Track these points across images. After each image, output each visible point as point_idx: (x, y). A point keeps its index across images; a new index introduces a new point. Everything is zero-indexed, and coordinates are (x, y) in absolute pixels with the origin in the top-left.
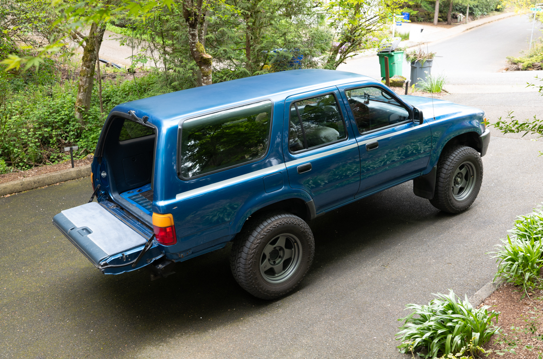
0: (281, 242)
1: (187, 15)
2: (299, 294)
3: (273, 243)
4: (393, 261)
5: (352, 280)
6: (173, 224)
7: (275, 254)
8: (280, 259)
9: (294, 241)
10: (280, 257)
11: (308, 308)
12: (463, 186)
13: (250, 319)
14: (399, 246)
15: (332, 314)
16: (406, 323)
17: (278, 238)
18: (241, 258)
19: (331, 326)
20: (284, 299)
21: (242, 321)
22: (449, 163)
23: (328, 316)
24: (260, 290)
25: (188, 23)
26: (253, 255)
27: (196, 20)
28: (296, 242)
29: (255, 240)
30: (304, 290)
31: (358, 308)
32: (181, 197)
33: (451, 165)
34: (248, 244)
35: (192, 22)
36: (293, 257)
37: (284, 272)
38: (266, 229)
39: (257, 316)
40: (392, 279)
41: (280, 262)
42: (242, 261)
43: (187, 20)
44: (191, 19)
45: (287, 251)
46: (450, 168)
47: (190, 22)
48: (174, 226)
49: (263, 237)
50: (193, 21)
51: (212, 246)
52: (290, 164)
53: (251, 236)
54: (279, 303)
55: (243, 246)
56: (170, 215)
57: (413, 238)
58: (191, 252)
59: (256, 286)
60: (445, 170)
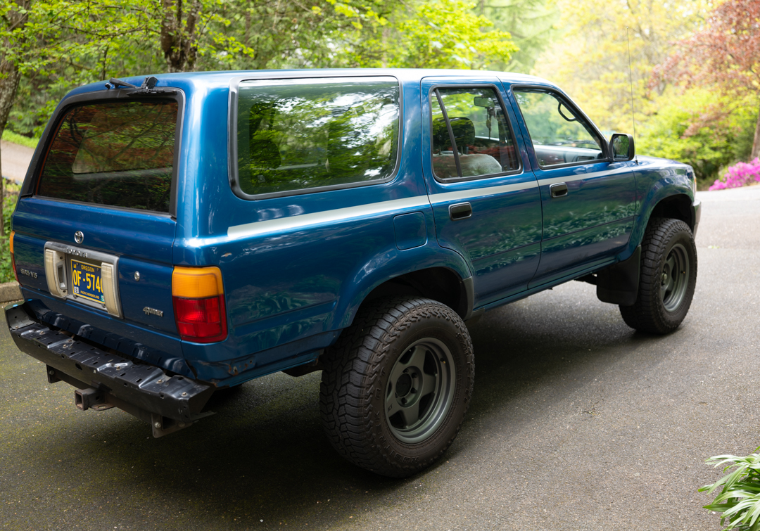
0: (417, 360)
1: (169, 43)
2: (452, 465)
3: (405, 360)
4: (599, 404)
5: (542, 437)
6: (221, 291)
7: (405, 385)
8: (413, 395)
9: (440, 356)
10: (413, 391)
11: (482, 490)
12: (670, 289)
13: (369, 516)
14: (596, 382)
15: (535, 497)
16: (723, 492)
17: (413, 349)
18: (350, 386)
19: (545, 518)
20: (426, 476)
21: (352, 521)
22: (657, 243)
23: (529, 501)
24: (384, 455)
25: (168, 60)
26: (376, 377)
27: (183, 54)
28: (445, 358)
29: (377, 345)
30: (458, 458)
31: (581, 484)
32: (236, 234)
33: (661, 245)
34: (365, 354)
35: (176, 57)
36: (436, 393)
37: (420, 421)
38: (398, 324)
39: (381, 509)
40: (616, 431)
41: (413, 400)
42: (353, 390)
43: (168, 53)
44: (175, 51)
45: (425, 377)
46: (659, 251)
47: (173, 56)
48: (223, 295)
49: (395, 340)
50: (179, 55)
51: (293, 357)
52: (436, 199)
53: (369, 338)
54: (417, 483)
55: (352, 360)
56: (215, 270)
57: (613, 369)
58: (253, 364)
59: (378, 446)
60: (653, 254)
